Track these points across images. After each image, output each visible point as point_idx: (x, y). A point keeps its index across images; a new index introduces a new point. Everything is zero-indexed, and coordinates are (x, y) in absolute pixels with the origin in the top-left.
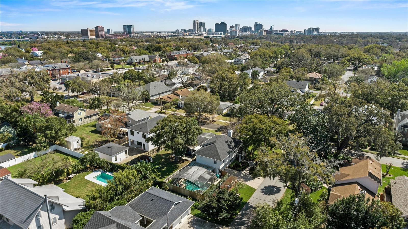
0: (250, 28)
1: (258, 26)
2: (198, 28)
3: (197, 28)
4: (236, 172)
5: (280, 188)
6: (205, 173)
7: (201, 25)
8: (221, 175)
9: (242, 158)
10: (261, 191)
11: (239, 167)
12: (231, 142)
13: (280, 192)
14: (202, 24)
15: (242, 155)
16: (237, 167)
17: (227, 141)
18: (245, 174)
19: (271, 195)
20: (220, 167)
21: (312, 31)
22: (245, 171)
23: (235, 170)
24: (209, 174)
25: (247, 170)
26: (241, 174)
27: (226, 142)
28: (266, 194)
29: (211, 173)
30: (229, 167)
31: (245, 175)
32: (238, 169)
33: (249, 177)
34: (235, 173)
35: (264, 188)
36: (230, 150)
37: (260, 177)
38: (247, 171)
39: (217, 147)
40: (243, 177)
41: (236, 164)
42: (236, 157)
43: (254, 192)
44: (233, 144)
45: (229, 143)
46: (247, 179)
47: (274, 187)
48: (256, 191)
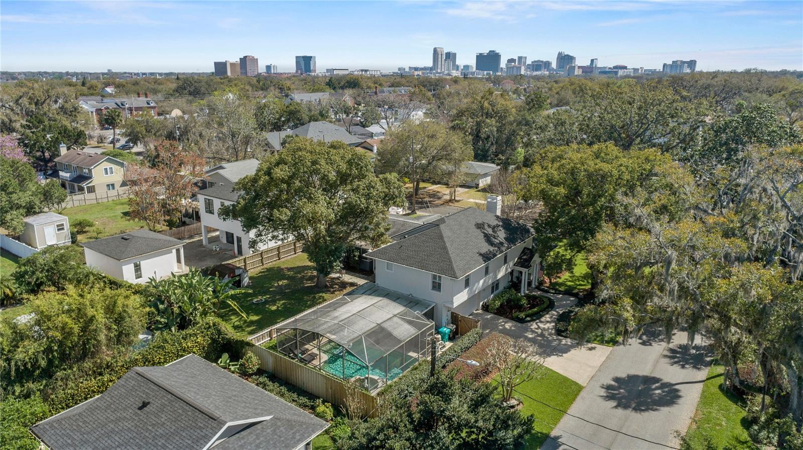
0: (547, 64)
1: (565, 60)
2: (443, 63)
3: (440, 63)
4: (508, 326)
5: (677, 387)
6: (395, 319)
7: (449, 58)
8: (457, 329)
9: (530, 284)
10: (603, 392)
11: (520, 308)
12: (494, 228)
13: (680, 401)
14: (450, 56)
15: (530, 275)
16: (511, 308)
17: (483, 224)
18: (540, 331)
19: (646, 410)
20: (452, 303)
21: (681, 68)
22: (541, 322)
23: (507, 317)
24: (410, 322)
25: (549, 319)
26: (526, 330)
27: (480, 226)
28: (626, 407)
29: (418, 318)
30: (486, 308)
31: (542, 335)
32: (515, 315)
33: (555, 343)
34: (505, 328)
35: (613, 383)
36: (492, 249)
37: (593, 345)
38: (548, 322)
39: (444, 235)
40: (533, 341)
41: (509, 301)
42: (512, 281)
43: (577, 395)
44: (502, 235)
45: (490, 231)
46: (547, 349)
47: (649, 380)
48: (582, 394)
